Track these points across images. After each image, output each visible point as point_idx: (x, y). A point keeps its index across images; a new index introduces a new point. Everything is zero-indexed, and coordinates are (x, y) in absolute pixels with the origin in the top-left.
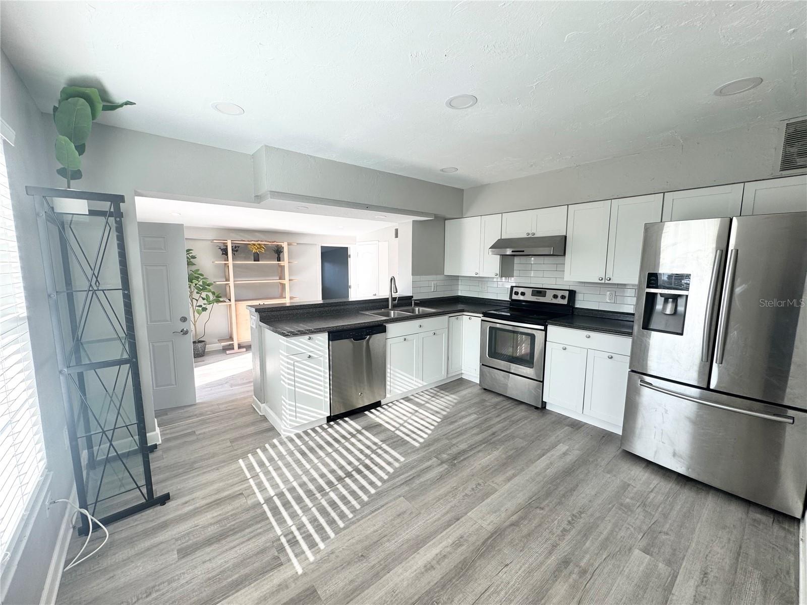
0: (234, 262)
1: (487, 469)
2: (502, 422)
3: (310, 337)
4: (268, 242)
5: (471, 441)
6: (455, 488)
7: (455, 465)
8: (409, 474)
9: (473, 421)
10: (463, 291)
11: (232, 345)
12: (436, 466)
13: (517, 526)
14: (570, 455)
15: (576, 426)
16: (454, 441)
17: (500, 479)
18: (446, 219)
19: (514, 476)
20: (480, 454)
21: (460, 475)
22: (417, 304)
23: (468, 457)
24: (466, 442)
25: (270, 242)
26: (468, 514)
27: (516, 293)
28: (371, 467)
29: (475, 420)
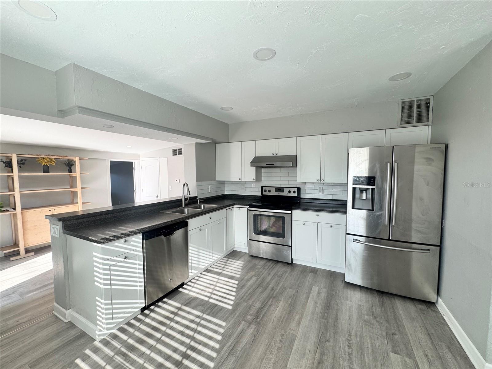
0: (20, 174)
1: (282, 320)
2: (274, 279)
3: (126, 240)
4: (60, 156)
5: (261, 298)
6: (268, 344)
7: (259, 323)
8: (230, 343)
9: (256, 282)
10: (228, 191)
11: (18, 251)
12: (247, 329)
13: (323, 363)
14: (322, 293)
15: (314, 271)
16: (251, 302)
17: (293, 325)
18: (216, 143)
19: (300, 320)
20: (272, 308)
21: (267, 331)
22: (201, 202)
23: (265, 313)
24: (259, 301)
25: (61, 157)
26: (288, 366)
27: (265, 191)
28: (196, 347)
29: (256, 281)
